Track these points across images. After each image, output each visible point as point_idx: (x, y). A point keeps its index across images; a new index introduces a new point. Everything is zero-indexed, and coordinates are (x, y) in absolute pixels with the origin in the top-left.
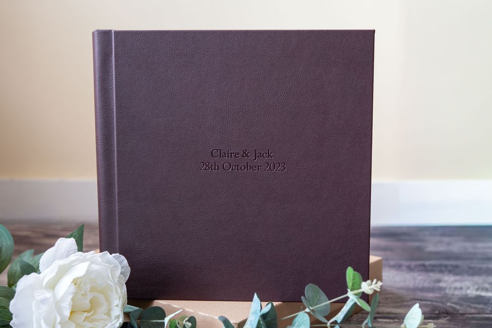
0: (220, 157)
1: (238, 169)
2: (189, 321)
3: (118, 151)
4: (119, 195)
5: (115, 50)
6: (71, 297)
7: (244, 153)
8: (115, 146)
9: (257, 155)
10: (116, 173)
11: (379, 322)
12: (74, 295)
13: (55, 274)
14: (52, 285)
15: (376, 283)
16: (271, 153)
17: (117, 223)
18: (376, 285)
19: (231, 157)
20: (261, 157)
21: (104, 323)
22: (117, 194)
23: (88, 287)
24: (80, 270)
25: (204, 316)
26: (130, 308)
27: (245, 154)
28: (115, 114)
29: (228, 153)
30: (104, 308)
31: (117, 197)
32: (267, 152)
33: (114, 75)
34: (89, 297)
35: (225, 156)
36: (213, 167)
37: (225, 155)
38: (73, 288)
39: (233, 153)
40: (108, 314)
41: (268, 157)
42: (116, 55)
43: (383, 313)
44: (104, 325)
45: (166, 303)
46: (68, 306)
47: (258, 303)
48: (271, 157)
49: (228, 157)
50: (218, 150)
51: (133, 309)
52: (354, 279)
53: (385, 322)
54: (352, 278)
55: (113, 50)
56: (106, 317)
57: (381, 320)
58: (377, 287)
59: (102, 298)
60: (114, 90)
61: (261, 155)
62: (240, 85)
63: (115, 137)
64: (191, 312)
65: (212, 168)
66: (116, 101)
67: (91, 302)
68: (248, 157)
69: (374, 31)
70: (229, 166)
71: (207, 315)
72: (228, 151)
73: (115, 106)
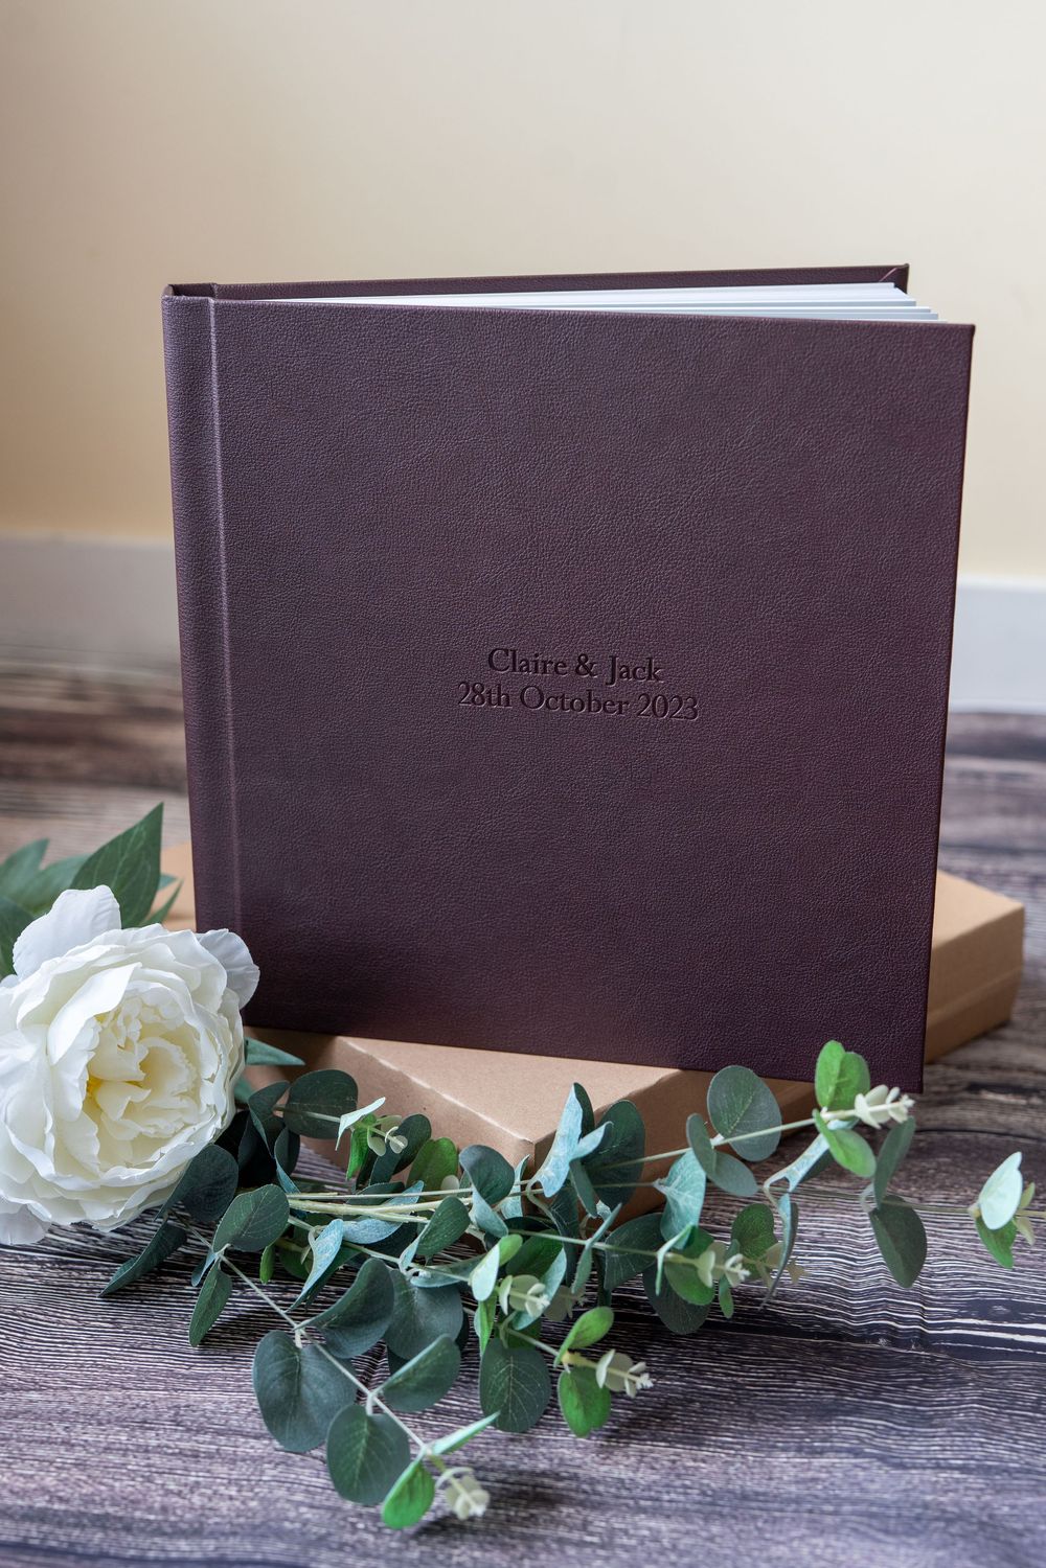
0: (514, 670)
1: (563, 708)
2: (402, 1131)
3: (232, 639)
4: (237, 756)
5: (218, 358)
6: (85, 1060)
7: (581, 663)
8: (226, 624)
9: (617, 670)
10: (229, 698)
11: (983, 1104)
12: (93, 1054)
13: (42, 999)
14: (46, 1016)
15: (896, 1100)
16: (657, 669)
17: (234, 831)
18: (896, 1105)
19: (545, 672)
20: (628, 676)
21: (179, 1120)
22: (231, 753)
23: (135, 1028)
24: (108, 992)
25: (455, 1106)
26: (270, 1054)
27: (583, 666)
28: (222, 537)
29: (536, 662)
30: (180, 1080)
31: (232, 762)
32: (646, 665)
33: (217, 428)
34: (139, 1053)
35: (527, 670)
36: (494, 696)
37: (527, 664)
38: (90, 1039)
39: (551, 662)
40: (193, 1093)
41: (649, 678)
42: (222, 371)
43: (1008, 1068)
44: (180, 1126)
45: (364, 1051)
46: (77, 1085)
47: (577, 1112)
48: (657, 678)
49: (536, 671)
50: (506, 651)
51: (277, 1056)
52: (842, 1074)
53: (1001, 1105)
54: (836, 1070)
55: (214, 357)
56: (185, 1103)
57: (991, 1096)
58: (896, 1110)
59: (176, 1053)
60: (219, 471)
61: (628, 671)
62: (572, 471)
63: (225, 599)
64: (424, 1089)
65: (490, 700)
66: (225, 502)
67: (143, 1066)
68: (592, 675)
69: (971, 330)
70: (538, 699)
71: (461, 1104)
72: (536, 655)
73: (221, 516)
